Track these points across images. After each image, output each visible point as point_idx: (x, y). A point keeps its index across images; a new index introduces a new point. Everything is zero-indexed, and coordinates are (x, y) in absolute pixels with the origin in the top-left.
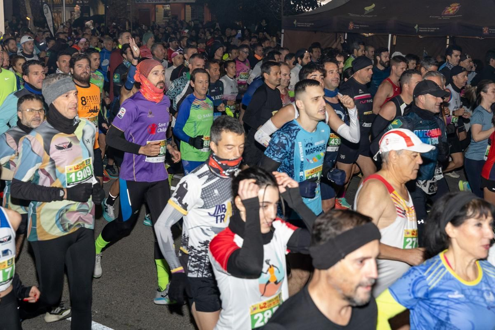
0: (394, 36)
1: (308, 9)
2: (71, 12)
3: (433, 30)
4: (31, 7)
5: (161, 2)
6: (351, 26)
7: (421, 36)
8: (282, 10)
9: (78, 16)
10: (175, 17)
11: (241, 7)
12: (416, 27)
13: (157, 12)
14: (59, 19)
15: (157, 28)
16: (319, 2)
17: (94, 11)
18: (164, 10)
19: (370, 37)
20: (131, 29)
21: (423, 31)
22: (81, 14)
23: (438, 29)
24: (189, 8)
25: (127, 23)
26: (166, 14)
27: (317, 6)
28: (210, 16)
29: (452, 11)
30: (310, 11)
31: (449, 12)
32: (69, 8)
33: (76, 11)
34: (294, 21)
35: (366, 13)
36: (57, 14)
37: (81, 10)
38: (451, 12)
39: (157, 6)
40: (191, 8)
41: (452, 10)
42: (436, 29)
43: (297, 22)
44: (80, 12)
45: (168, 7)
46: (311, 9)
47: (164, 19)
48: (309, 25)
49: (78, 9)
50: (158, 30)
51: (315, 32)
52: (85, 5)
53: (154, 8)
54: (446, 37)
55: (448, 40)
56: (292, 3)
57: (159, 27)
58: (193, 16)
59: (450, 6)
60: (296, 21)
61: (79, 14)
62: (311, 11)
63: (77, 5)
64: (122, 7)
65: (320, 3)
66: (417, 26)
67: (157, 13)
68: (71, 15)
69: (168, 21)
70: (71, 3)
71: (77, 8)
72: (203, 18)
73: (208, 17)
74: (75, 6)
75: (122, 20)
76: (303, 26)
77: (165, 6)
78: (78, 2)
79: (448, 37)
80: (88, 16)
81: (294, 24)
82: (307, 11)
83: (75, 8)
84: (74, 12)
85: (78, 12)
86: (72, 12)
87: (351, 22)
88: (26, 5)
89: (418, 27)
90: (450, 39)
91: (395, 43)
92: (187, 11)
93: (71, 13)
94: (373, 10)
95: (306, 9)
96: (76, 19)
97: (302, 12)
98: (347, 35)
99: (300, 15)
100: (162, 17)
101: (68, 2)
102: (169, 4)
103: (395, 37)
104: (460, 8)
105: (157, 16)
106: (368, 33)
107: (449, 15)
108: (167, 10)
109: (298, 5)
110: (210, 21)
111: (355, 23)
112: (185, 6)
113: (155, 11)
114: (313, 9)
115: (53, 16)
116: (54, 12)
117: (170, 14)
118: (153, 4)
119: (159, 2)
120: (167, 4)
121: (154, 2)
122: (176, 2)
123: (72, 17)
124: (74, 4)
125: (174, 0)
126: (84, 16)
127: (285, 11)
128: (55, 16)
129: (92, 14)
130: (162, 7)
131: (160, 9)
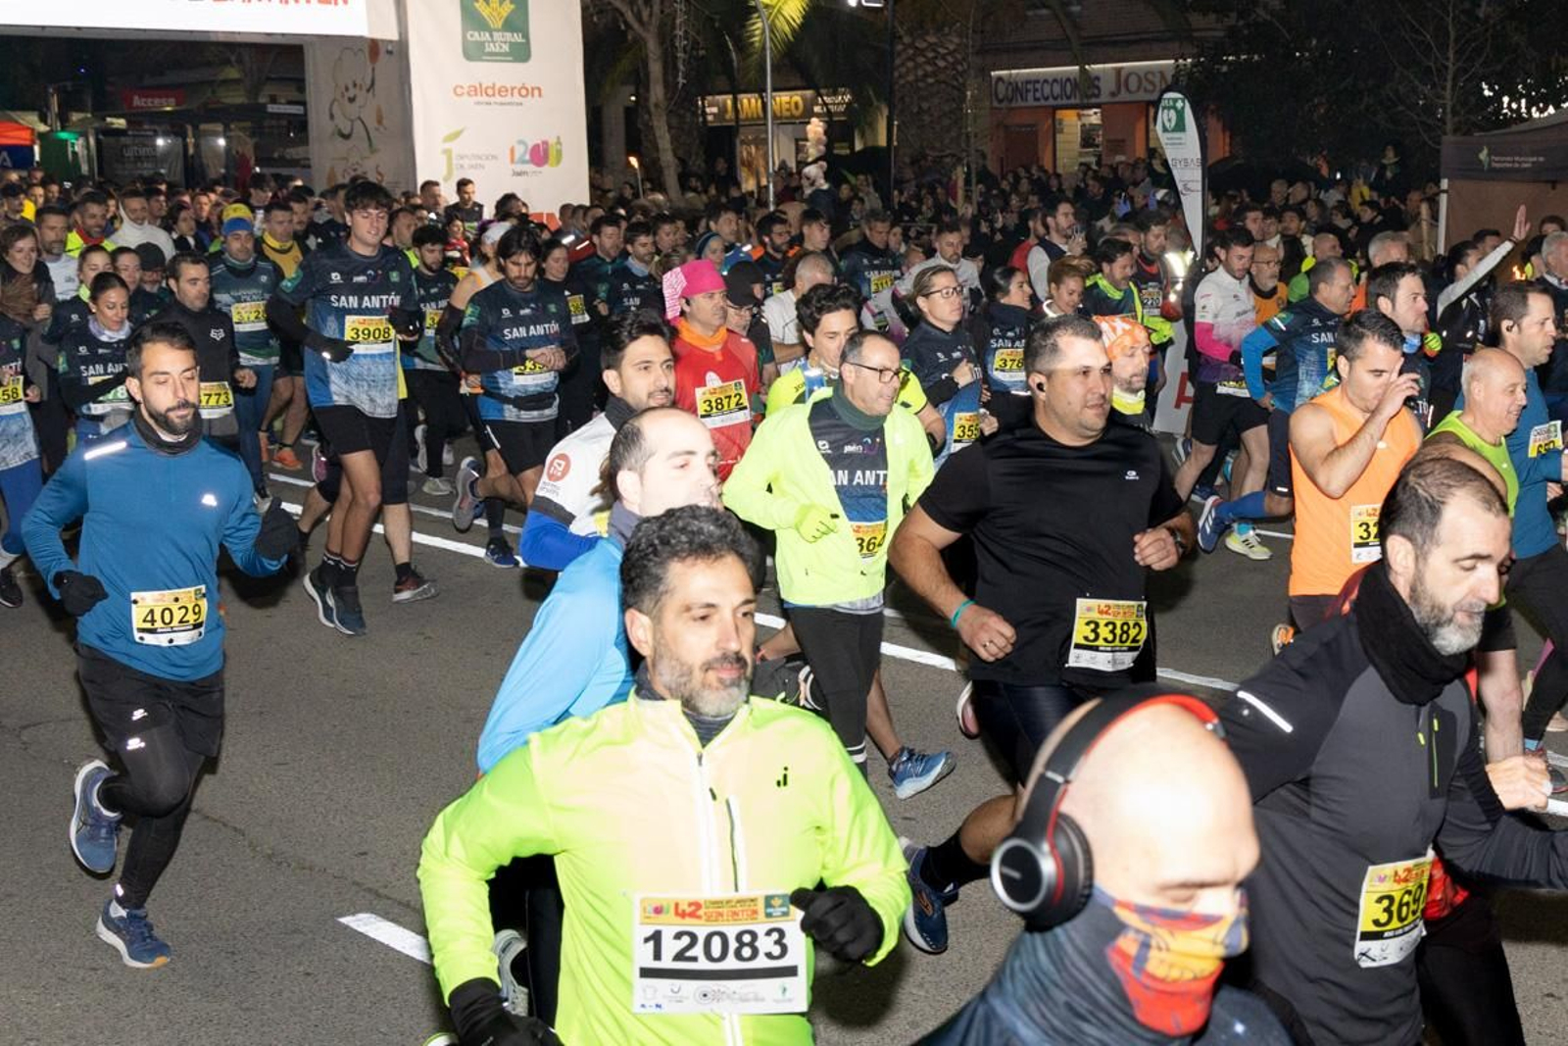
1: (1541, 111)
2: (797, 140)
4: (670, 127)
5: (1073, 101)
8: (1448, 117)
9: (819, 151)
10: (1117, 145)
11: (1322, 111)
13: (1061, 132)
14: (761, 162)
17: (863, 136)
18: (1083, 125)
22: (829, 146)
26: (1087, 138)
28: (1228, 140)
32: (790, 127)
33: (810, 136)
34: (1481, 150)
36: (757, 148)
37: (826, 133)
39: (1060, 114)
43: (1489, 155)
44: (824, 138)
45: (1094, 117)
46: (1551, 110)
47: (1081, 155)
48: (1527, 162)
49: (820, 130)
51: (1553, 184)
52: (836, 119)
53: (1050, 121)
60: (1485, 152)
61: (822, 148)
62: (1550, 115)
63: (815, 120)
64: (946, 122)
67: (1059, 137)
68: (799, 150)
69: (1091, 160)
70: (797, 113)
71: (816, 128)
73: (1220, 146)
74: (809, 123)
75: (948, 160)
76: (1508, 165)
77: (1086, 112)
78: (817, 109)
80: (848, 151)
81: (1480, 163)
82: (1535, 114)
83: (809, 127)
84: (806, 140)
85: (819, 141)
86: (799, 142)
88: (655, 123)
93: (797, 145)
95: (1534, 109)
97: (1520, 119)
99: (1514, 128)
100: (1077, 147)
101: (788, 110)
102: (1098, 106)
105: (1059, 146)
108: (1091, 125)
109: (1507, 99)
112: (1147, 111)
113: (1055, 129)
114: (1557, 107)
115: (745, 154)
116: (748, 143)
117: (1099, 140)
118: (1049, 106)
119: (1065, 102)
120: (1090, 107)
121: (1051, 102)
122: (1117, 99)
123: (800, 155)
124: (808, 114)
125: (1113, 94)
126: (836, 152)
127: (1456, 119)
128: (749, 154)
129: (858, 146)
130: (1075, 118)
131: (1072, 123)
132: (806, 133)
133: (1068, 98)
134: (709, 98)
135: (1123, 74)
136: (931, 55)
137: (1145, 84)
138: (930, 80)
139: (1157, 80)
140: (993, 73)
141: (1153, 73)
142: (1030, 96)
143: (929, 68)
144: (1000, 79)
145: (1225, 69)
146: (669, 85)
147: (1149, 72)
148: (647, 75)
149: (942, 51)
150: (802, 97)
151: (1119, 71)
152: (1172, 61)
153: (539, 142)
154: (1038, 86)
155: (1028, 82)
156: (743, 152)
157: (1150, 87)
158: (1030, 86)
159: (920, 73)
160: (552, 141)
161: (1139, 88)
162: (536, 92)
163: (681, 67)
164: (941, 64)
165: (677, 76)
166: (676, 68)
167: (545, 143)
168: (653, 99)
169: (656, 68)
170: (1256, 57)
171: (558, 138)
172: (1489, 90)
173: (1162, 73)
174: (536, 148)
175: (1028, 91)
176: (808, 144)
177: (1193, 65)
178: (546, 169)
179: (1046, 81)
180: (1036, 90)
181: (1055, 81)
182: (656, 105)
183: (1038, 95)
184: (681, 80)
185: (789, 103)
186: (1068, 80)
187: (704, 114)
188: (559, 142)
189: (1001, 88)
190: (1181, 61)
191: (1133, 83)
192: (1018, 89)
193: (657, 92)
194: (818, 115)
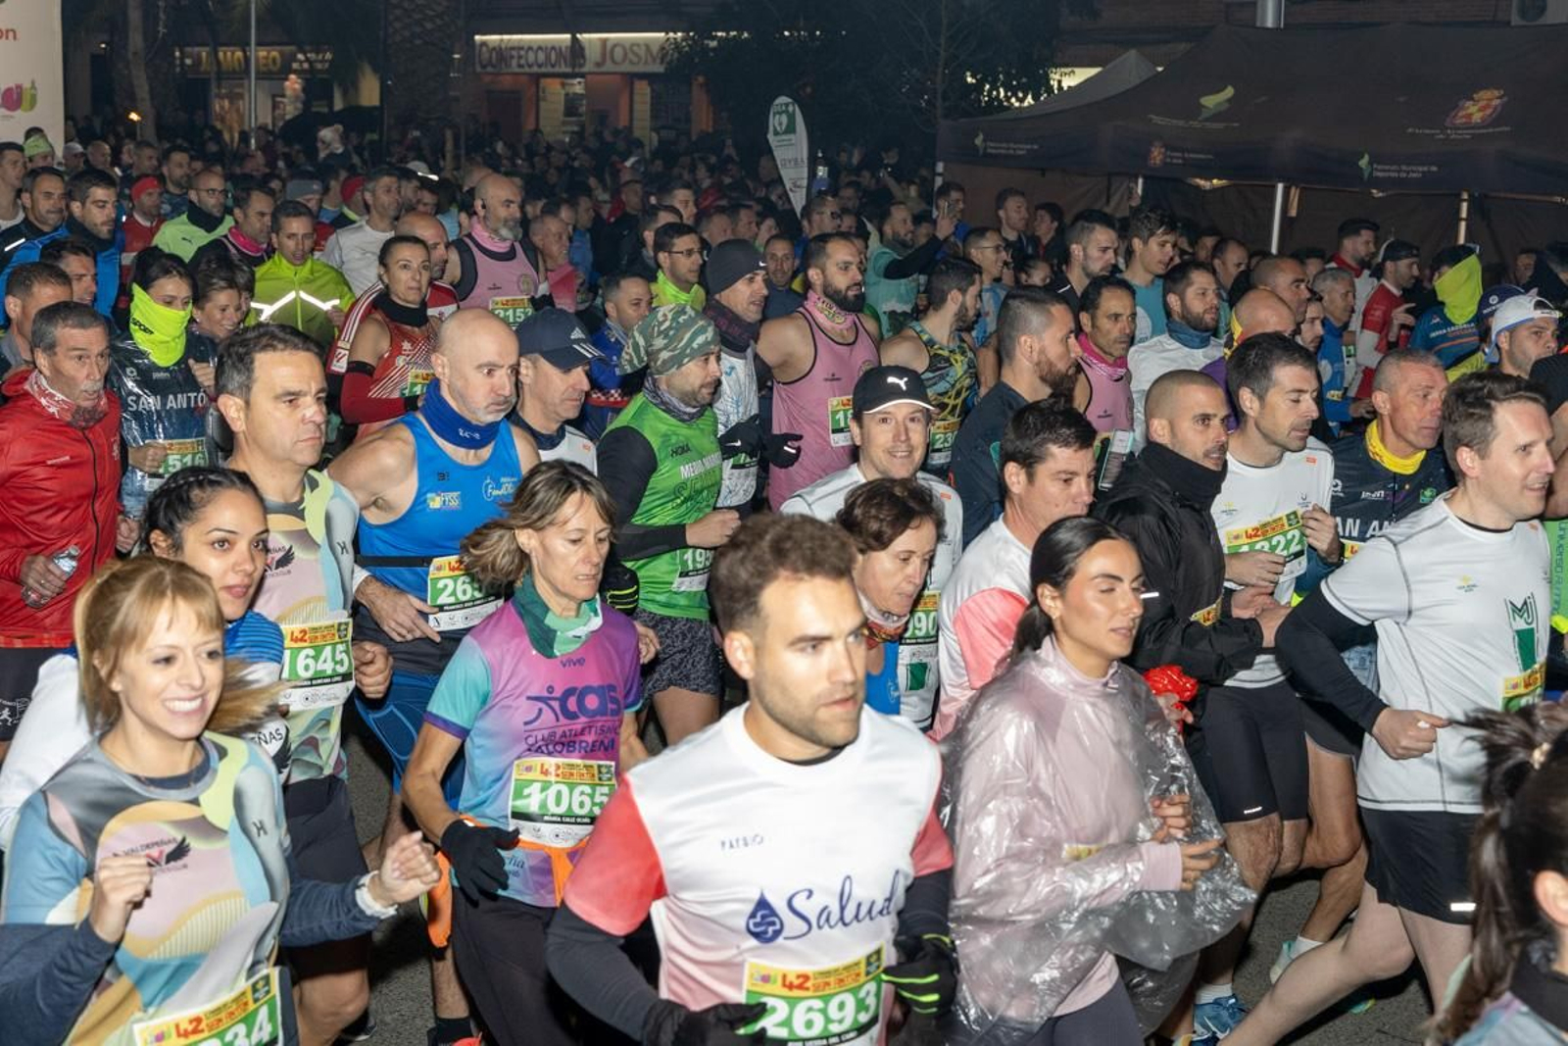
0: (1293, 190)
1: (1021, 101)
2: (274, 96)
3: (1417, 172)
4: (148, 78)
5: (557, 70)
6: (1157, 155)
7: (1380, 190)
8: (939, 102)
9: (296, 109)
10: (602, 118)
11: (809, 90)
12: (1364, 162)
13: (545, 99)
14: (235, 115)
15: (543, 151)
16: (1057, 77)
17: (345, 94)
18: (567, 95)
19: (1215, 190)
20: (463, 152)
21: (1386, 174)
22: (307, 104)
23: (1434, 169)
24: (643, 90)
25: (449, 134)
26: (571, 107)
27: (1050, 89)
28: (711, 115)
29: (1481, 114)
30: (1026, 104)
31: (1470, 116)
32: (267, 82)
33: (289, 93)
34: (977, 136)
35: (1205, 114)
36: (231, 103)
37: (304, 90)
38: (1477, 117)
39: (544, 82)
40: (653, 91)
41: (1480, 110)
42: (1425, 169)
43: (984, 141)
44: (302, 95)
46: (1029, 100)
47: (564, 123)
48: (1022, 149)
49: (297, 86)
50: (546, 156)
51: (1043, 171)
52: (320, 76)
53: (533, 89)
54: (1458, 195)
55: (1465, 206)
56: (969, 80)
57: (549, 148)
58: (655, 113)
59: (1472, 99)
60: (981, 137)
61: (300, 105)
62: (1030, 106)
63: (293, 77)
64: (433, 85)
65: (1060, 82)
66: (1366, 158)
67: (543, 104)
68: (275, 106)
69: (576, 129)
70: (275, 69)
71: (293, 84)
72: (688, 120)
73: (702, 119)
74: (287, 79)
75: (433, 123)
76: (1003, 151)
77: (570, 81)
78: (295, 66)
79: (1465, 196)
80: (325, 110)
81: (976, 148)
82: (1017, 104)
83: (287, 83)
84: (283, 96)
85: (297, 98)
86: (276, 97)
87: (1156, 143)
88: (133, 72)
89: (1371, 163)
90: (1471, 201)
91: (1293, 213)
92: (637, 98)
93: (274, 101)
94: (1227, 105)
95: (1013, 100)
96: (288, 117)
97: (1001, 108)
98: (1144, 183)
99: (995, 117)
100: (562, 118)
101: (265, 65)
102: (582, 76)
103: (1295, 193)
104: (1504, 106)
105: (542, 114)
106: (1210, 179)
107: (1469, 126)
108: (575, 94)
109: (987, 87)
110: (710, 130)
111: (1167, 147)
112: (632, 84)
113: (538, 98)
114: (1036, 98)
115: (217, 107)
116: (221, 97)
117: (583, 109)
118: (531, 75)
119: (549, 70)
120: (574, 76)
121: (535, 69)
122: (604, 69)
123: (277, 112)
124: (285, 71)
125: (598, 65)
126: (314, 109)
127: (947, 104)
128: (222, 108)
129: (339, 105)
130: (559, 87)
131: (554, 91)
132: (283, 89)
133: (553, 66)
134: (188, 49)
135: (609, 46)
136: (417, 16)
137: (630, 56)
138: (418, 42)
139: (642, 52)
140: (477, 38)
141: (638, 45)
142: (514, 62)
143: (418, 30)
144: (484, 44)
145: (713, 44)
146: (149, 34)
147: (635, 44)
148: (126, 22)
149: (431, 13)
150: (282, 54)
151: (604, 41)
152: (662, 35)
153: (12, 85)
154: (522, 53)
155: (513, 48)
156: (220, 105)
157: (635, 59)
158: (514, 53)
159: (407, 34)
160: (27, 85)
161: (624, 60)
162: (11, 34)
163: (162, 16)
164: (429, 26)
165: (157, 25)
166: (156, 18)
167: (19, 87)
168: (131, 48)
169: (135, 16)
170: (746, 35)
171: (33, 83)
172: (973, 76)
173: (647, 46)
174: (9, 91)
175: (512, 57)
176: (285, 100)
177: (683, 39)
178: (18, 113)
179: (530, 48)
180: (520, 57)
181: (540, 48)
182: (135, 54)
183: (523, 62)
184: (161, 29)
185: (266, 58)
186: (553, 48)
187: (182, 64)
188: (33, 87)
189: (485, 55)
190: (671, 35)
191: (619, 52)
192: (502, 54)
193: (136, 41)
194: (295, 72)
